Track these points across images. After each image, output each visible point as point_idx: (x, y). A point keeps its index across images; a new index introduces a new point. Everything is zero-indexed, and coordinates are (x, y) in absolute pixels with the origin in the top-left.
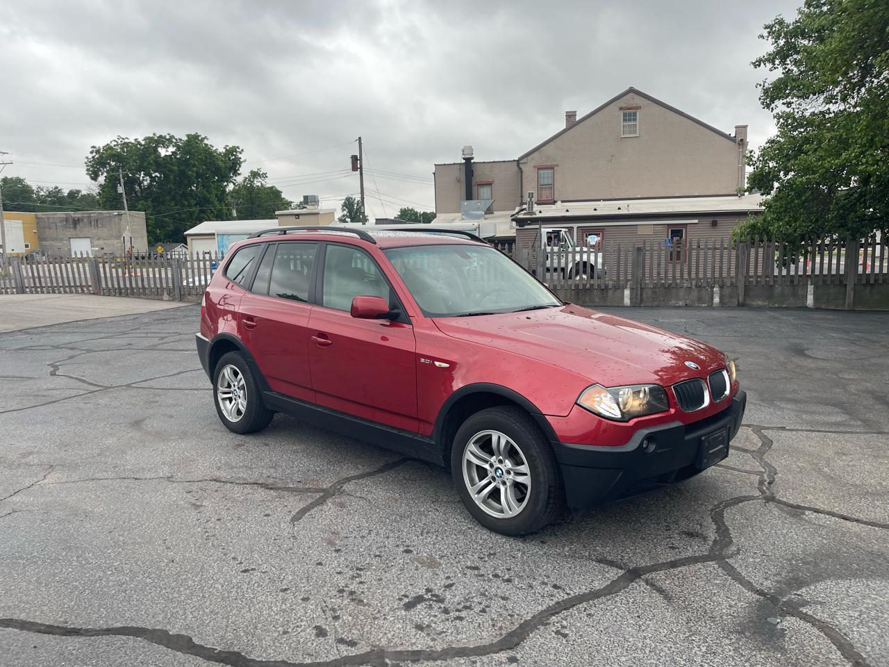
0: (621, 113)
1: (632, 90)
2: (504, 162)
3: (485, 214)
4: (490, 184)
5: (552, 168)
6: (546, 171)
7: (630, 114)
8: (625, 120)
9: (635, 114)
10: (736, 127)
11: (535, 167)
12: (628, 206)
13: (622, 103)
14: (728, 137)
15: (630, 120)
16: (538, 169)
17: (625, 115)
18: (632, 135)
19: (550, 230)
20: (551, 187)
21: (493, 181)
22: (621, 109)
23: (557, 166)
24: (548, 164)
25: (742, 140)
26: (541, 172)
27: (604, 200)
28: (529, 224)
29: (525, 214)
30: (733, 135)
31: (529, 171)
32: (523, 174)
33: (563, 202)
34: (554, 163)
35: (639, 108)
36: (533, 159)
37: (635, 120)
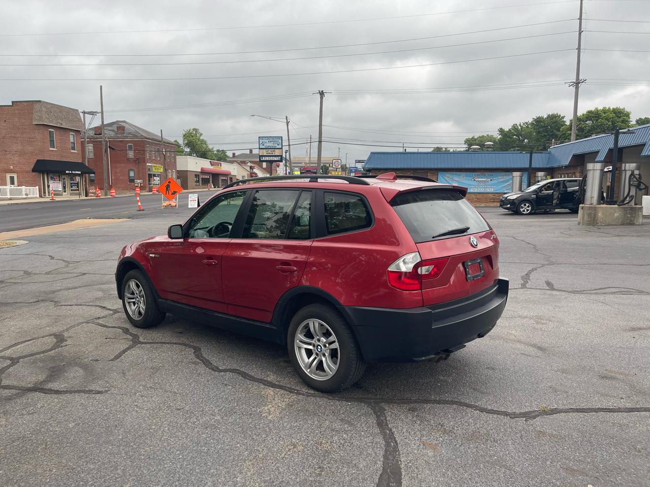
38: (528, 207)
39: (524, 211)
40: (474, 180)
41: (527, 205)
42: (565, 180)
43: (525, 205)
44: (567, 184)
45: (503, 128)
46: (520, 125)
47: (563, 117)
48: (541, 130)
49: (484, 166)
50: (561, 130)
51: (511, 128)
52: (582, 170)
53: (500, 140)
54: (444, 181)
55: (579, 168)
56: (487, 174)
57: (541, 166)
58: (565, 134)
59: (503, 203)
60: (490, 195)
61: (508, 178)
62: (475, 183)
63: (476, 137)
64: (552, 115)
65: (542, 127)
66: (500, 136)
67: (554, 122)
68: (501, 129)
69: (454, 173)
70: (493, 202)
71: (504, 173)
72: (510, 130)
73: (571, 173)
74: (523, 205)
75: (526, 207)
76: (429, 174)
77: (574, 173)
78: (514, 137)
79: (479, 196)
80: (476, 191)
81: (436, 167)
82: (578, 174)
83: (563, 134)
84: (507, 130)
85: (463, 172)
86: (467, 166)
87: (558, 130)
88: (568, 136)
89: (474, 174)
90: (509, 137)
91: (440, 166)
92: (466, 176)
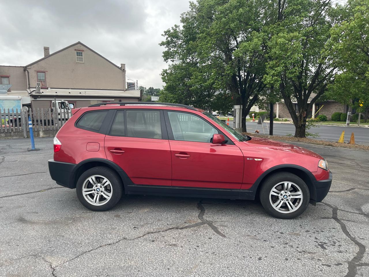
0: (76, 52)
1: (79, 43)
2: (15, 67)
3: (8, 91)
4: (8, 77)
5: (44, 72)
6: (41, 74)
7: (79, 53)
8: (77, 55)
9: (82, 53)
10: (121, 64)
11: (35, 71)
12: (85, 92)
13: (75, 47)
14: (118, 67)
15: (80, 55)
16: (37, 72)
17: (77, 53)
18: (81, 62)
19: (60, 101)
20: (45, 81)
21: (10, 76)
22: (75, 50)
23: (47, 71)
24: (42, 70)
25: (124, 69)
26: (39, 74)
27: (71, 89)
28: (39, 98)
29: (36, 93)
30: (120, 67)
31: (32, 72)
32: (29, 74)
33: (51, 88)
34: (45, 70)
35: (83, 51)
36: (34, 67)
37: (82, 56)
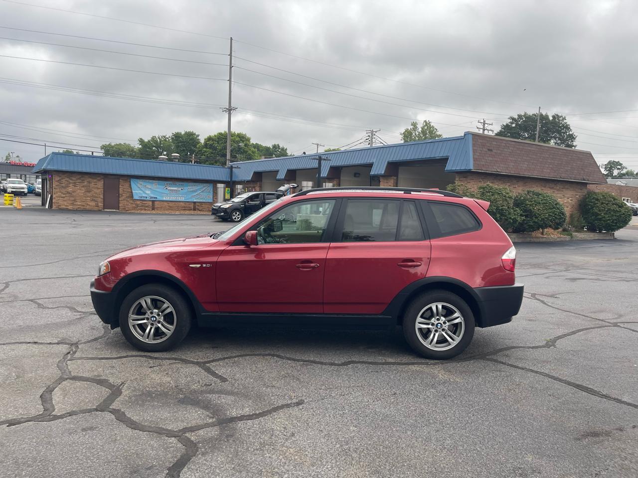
38: (239, 215)
39: (235, 218)
40: (166, 189)
41: (238, 213)
42: (264, 194)
43: (236, 213)
44: (267, 197)
45: (143, 139)
46: (159, 138)
47: (198, 136)
48: (180, 144)
49: (176, 176)
50: (198, 146)
51: (150, 139)
52: (261, 185)
53: (140, 150)
54: (138, 189)
55: (258, 183)
56: (178, 183)
57: (221, 179)
58: (201, 151)
59: (216, 212)
60: (181, 203)
61: (197, 188)
62: (167, 192)
63: (113, 144)
64: (189, 132)
65: (181, 142)
66: (140, 146)
67: (191, 139)
68: (141, 139)
69: (147, 181)
70: (184, 210)
71: (193, 184)
72: (149, 141)
73: (251, 187)
74: (234, 214)
75: (237, 215)
76: (120, 181)
77: (254, 187)
78: (154, 148)
79: (171, 204)
80: (168, 199)
81: (129, 173)
82: (257, 188)
83: (200, 151)
84: (147, 141)
85: (156, 180)
86: (160, 175)
87: (195, 146)
88: (204, 153)
89: (166, 182)
90: (149, 148)
91: (133, 173)
92: (158, 184)
